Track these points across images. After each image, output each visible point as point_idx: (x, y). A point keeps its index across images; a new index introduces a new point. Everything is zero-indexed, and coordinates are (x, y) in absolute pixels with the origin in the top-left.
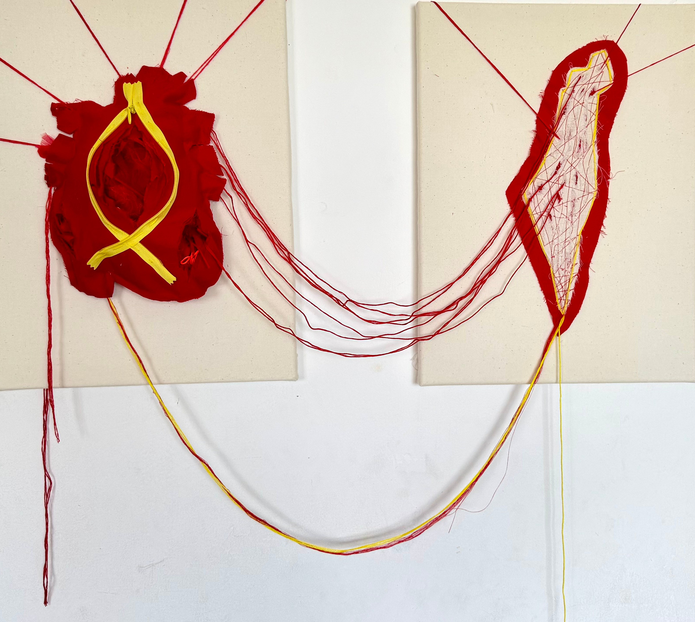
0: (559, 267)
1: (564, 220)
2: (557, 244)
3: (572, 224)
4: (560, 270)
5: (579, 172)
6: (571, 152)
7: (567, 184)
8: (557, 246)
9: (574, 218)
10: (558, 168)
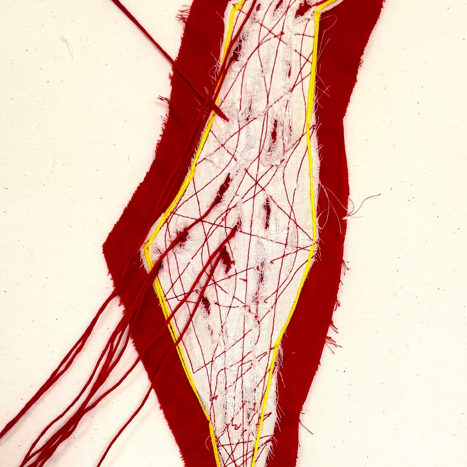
0: (229, 421)
1: (238, 313)
2: (223, 368)
3: (259, 322)
4: (231, 428)
5: (273, 198)
6: (253, 150)
7: (246, 227)
8: (223, 372)
9: (263, 308)
10: (223, 188)
